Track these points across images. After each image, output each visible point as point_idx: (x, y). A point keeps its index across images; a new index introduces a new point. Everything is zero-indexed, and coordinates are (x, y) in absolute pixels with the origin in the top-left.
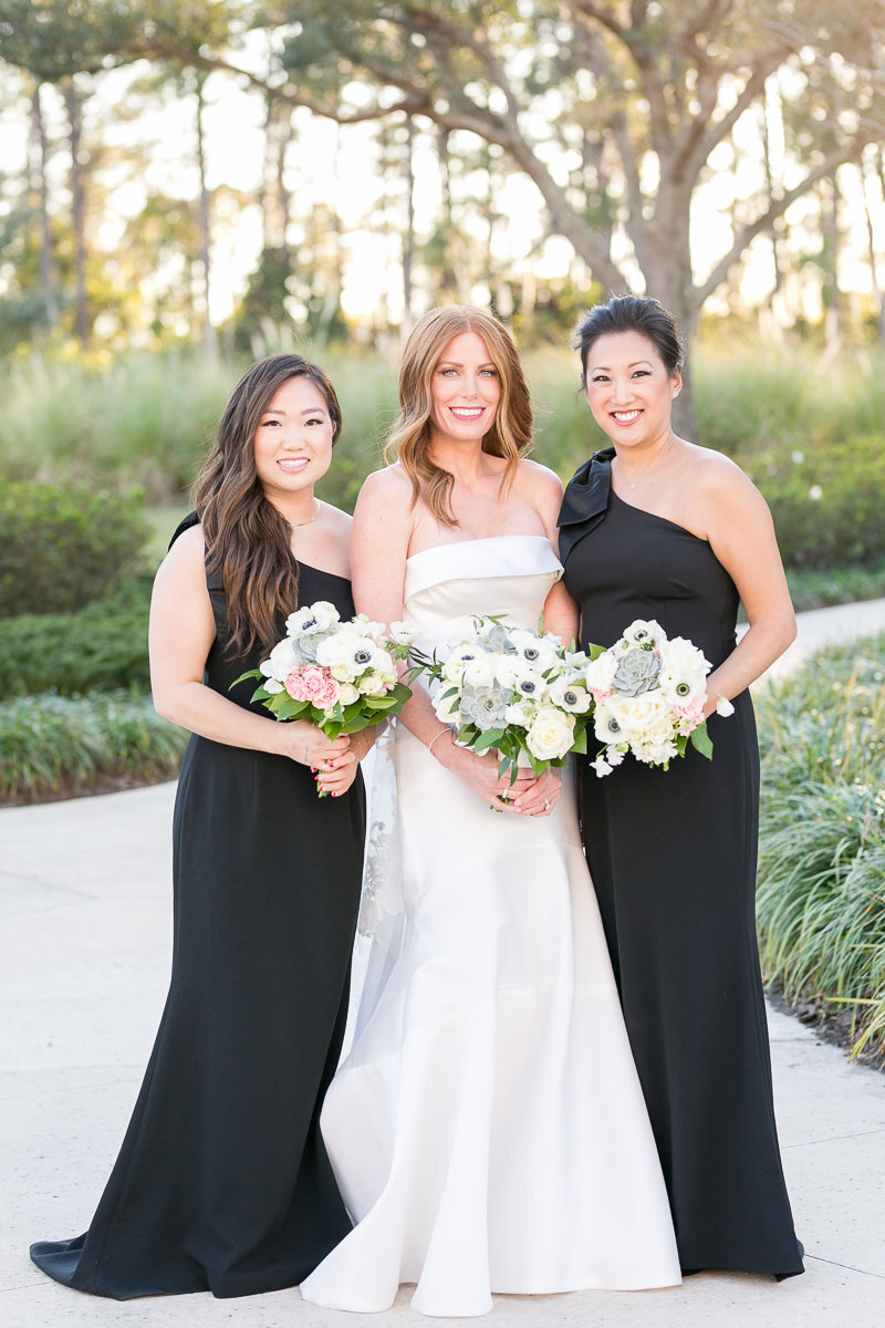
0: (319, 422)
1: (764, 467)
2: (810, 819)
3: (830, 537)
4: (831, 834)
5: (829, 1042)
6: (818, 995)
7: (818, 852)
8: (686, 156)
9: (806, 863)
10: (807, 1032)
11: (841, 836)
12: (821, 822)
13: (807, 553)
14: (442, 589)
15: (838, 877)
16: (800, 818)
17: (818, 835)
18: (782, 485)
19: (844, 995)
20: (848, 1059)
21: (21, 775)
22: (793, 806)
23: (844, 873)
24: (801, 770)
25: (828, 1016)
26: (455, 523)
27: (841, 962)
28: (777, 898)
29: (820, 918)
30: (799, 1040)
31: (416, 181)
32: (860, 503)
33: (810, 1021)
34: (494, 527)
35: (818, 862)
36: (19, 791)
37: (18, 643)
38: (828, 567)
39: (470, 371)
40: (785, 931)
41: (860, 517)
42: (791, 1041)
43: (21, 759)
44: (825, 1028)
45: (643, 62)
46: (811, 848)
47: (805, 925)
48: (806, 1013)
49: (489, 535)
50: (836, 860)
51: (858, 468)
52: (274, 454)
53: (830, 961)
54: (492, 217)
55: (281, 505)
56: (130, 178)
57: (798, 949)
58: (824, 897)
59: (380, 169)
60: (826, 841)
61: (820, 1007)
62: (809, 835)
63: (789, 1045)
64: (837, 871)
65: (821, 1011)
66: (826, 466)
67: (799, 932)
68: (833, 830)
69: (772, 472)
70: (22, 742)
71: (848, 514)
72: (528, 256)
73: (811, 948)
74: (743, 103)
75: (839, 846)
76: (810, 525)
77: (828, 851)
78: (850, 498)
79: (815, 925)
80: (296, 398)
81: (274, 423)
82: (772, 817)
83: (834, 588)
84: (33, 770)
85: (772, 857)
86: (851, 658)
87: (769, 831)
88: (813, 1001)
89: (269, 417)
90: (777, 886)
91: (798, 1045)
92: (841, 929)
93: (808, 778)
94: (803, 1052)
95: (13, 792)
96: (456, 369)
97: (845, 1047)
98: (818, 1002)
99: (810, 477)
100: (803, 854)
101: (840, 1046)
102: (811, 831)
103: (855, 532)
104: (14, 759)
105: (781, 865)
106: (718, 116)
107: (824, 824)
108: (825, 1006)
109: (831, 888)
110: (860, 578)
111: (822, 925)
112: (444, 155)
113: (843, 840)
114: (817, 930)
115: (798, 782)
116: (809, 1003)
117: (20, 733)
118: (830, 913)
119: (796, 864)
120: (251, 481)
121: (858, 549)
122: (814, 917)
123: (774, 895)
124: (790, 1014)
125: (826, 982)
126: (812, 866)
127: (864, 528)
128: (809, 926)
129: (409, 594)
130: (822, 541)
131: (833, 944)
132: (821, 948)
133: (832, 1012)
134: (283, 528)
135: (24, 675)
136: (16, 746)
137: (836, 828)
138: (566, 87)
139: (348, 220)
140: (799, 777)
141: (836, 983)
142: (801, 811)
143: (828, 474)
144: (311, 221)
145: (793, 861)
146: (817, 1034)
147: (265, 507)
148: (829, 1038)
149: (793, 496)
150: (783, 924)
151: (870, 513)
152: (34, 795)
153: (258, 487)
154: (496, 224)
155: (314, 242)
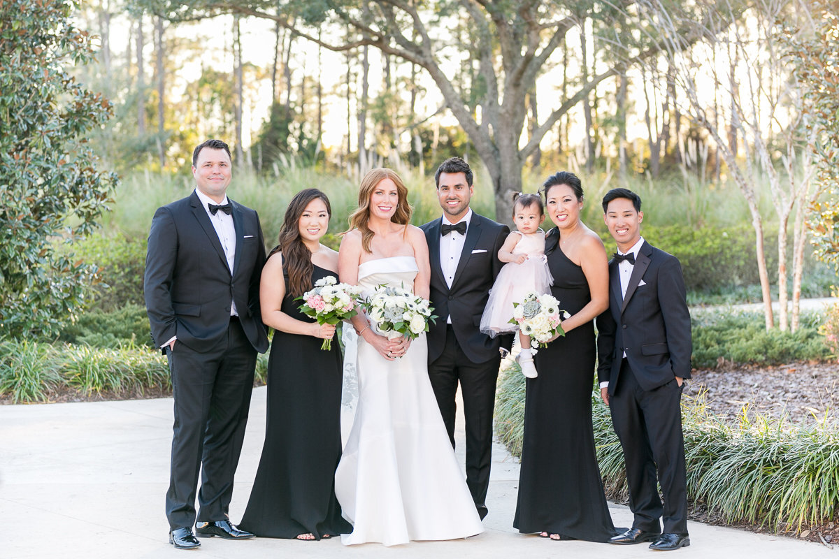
0: (324, 216)
8: (522, 72)
14: (372, 277)
26: (371, 252)
31: (369, 67)
34: (393, 253)
39: (387, 193)
45: (498, 21)
49: (391, 256)
52: (307, 226)
55: (308, 245)
56: (190, 59)
72: (436, 114)
74: (552, 46)
80: (316, 206)
81: (307, 215)
89: (305, 213)
96: (381, 192)
106: (538, 52)
120: (297, 235)
129: (360, 278)
134: (308, 253)
139: (324, 91)
144: (302, 87)
147: (302, 244)
153: (300, 238)
155: (303, 102)
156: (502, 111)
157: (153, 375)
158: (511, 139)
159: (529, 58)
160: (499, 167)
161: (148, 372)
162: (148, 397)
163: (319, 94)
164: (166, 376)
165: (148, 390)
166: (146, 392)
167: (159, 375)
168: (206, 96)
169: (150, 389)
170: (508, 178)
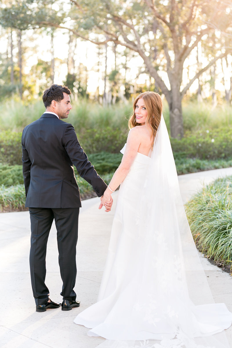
1: (199, 134)
2: (220, 218)
3: (216, 152)
4: (226, 222)
5: (225, 272)
6: (222, 260)
7: (223, 226)
8: (182, 55)
9: (219, 229)
10: (220, 269)
11: (228, 222)
12: (223, 219)
13: (210, 155)
15: (228, 232)
16: (217, 218)
17: (222, 222)
18: (204, 138)
19: (229, 260)
20: (230, 275)
21: (19, 204)
22: (215, 215)
23: (229, 231)
24: (217, 207)
25: (225, 266)
27: (229, 252)
28: (212, 237)
29: (223, 242)
30: (218, 271)
31: (107, 59)
32: (224, 143)
33: (220, 267)
35: (222, 229)
36: (18, 208)
37: (17, 172)
38: (216, 159)
39: (139, 107)
40: (214, 245)
41: (224, 147)
42: (216, 271)
43: (19, 200)
44: (224, 268)
45: (172, 31)
46: (221, 225)
47: (219, 243)
48: (219, 265)
50: (227, 228)
51: (223, 135)
53: (226, 252)
54: (126, 68)
57: (218, 249)
58: (224, 237)
59: (98, 55)
60: (225, 223)
61: (223, 263)
62: (220, 222)
63: (216, 272)
64: (227, 231)
65: (223, 264)
66: (215, 134)
67: (218, 245)
68: (226, 221)
69: (201, 135)
70: (19, 195)
71: (221, 146)
72: (136, 78)
73: (221, 249)
75: (228, 225)
76: (211, 148)
77: (225, 226)
78: (221, 142)
79: (222, 243)
82: (210, 218)
83: (217, 164)
84: (22, 203)
85: (211, 227)
86: (225, 181)
87: (210, 221)
88: (221, 262)
90: (212, 234)
91: (218, 272)
92: (229, 244)
93: (219, 209)
94: (219, 274)
95: (17, 208)
97: (229, 273)
98: (222, 262)
99: (211, 137)
100: (219, 227)
101: (228, 272)
102: (221, 221)
103: (222, 150)
104: (17, 200)
105: (213, 229)
107: (224, 219)
108: (224, 263)
109: (226, 235)
110: (224, 162)
111: (223, 244)
112: (115, 52)
113: (229, 223)
114: (222, 245)
115: (216, 210)
116: (220, 262)
117: (19, 193)
118: (226, 241)
119: (217, 229)
121: (223, 155)
122: (222, 242)
123: (212, 236)
124: (215, 265)
125: (224, 257)
126: (221, 229)
127: (225, 150)
128: (220, 244)
130: (214, 153)
131: (227, 248)
132: (224, 249)
133: (226, 265)
135: (19, 179)
136: (18, 196)
137: (227, 220)
138: (146, 36)
139: (88, 69)
140: (217, 208)
141: (227, 257)
142: (218, 216)
143: (215, 136)
144: (79, 67)
145: (216, 228)
146: (222, 270)
148: (225, 271)
149: (207, 141)
150: (214, 243)
151: (226, 146)
152: (22, 209)
154: (127, 70)
155: (80, 73)
156: (173, 72)
157: (7, 200)
158: (177, 86)
159: (186, 48)
160: (172, 98)
161: (5, 199)
162: (4, 211)
163: (86, 70)
164: (13, 201)
165: (5, 208)
166: (3, 209)
167: (10, 200)
168: (39, 71)
169: (6, 208)
170: (176, 104)
